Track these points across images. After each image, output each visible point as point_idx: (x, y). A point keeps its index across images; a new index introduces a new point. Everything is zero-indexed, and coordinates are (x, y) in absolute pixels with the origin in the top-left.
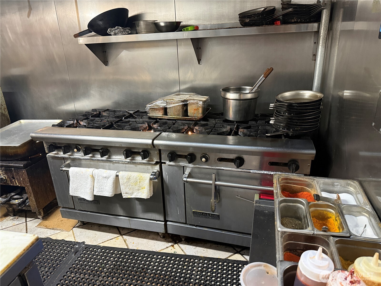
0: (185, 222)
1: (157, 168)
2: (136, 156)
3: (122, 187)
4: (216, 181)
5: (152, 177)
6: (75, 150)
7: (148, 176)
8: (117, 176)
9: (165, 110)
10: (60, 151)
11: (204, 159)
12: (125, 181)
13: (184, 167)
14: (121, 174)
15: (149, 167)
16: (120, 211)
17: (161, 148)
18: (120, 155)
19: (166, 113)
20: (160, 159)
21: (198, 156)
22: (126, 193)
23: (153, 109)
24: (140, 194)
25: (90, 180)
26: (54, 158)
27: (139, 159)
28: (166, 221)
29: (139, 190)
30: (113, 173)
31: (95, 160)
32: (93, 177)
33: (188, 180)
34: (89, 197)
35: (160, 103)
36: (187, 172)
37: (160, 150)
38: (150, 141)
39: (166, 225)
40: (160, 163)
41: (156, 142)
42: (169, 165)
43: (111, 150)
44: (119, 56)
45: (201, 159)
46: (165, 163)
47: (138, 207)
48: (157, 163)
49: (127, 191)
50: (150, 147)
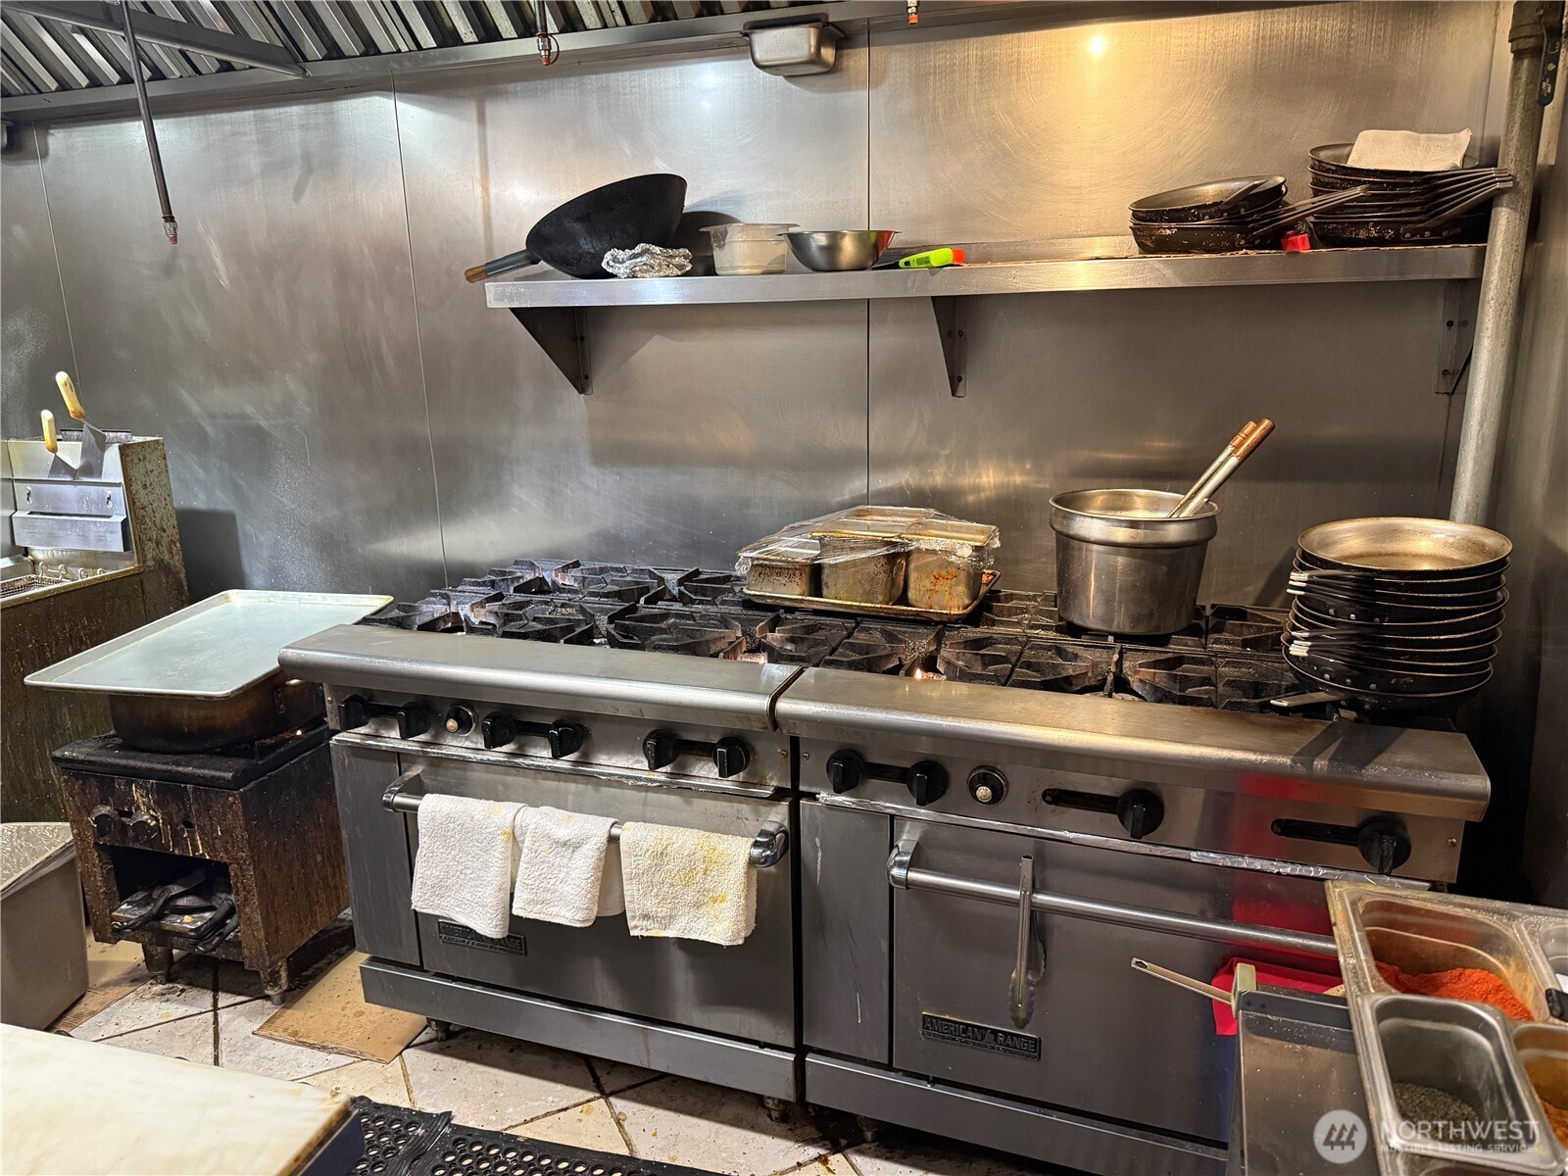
0: (885, 1061)
1: (777, 816)
2: (691, 759)
3: (630, 890)
4: (1035, 890)
5: (756, 852)
6: (452, 724)
7: (738, 851)
8: (613, 840)
9: (815, 575)
10: (390, 727)
11: (983, 792)
12: (645, 862)
13: (892, 817)
14: (629, 833)
15: (745, 809)
17: (802, 732)
18: (630, 750)
19: (816, 586)
20: (795, 777)
21: (959, 777)
22: (646, 917)
23: (765, 569)
24: (702, 923)
25: (499, 851)
26: (356, 750)
27: (706, 773)
28: (801, 1050)
29: (698, 905)
30: (596, 828)
31: (528, 768)
32: (515, 840)
33: (913, 875)
34: (488, 925)
35: (795, 546)
36: (907, 839)
37: (795, 742)
38: (762, 703)
39: (800, 1066)
40: (791, 795)
41: (784, 706)
42: (832, 807)
43: (595, 730)
45: (973, 790)
46: (812, 796)
47: (682, 977)
48: (779, 795)
49: (650, 905)
50: (756, 727)
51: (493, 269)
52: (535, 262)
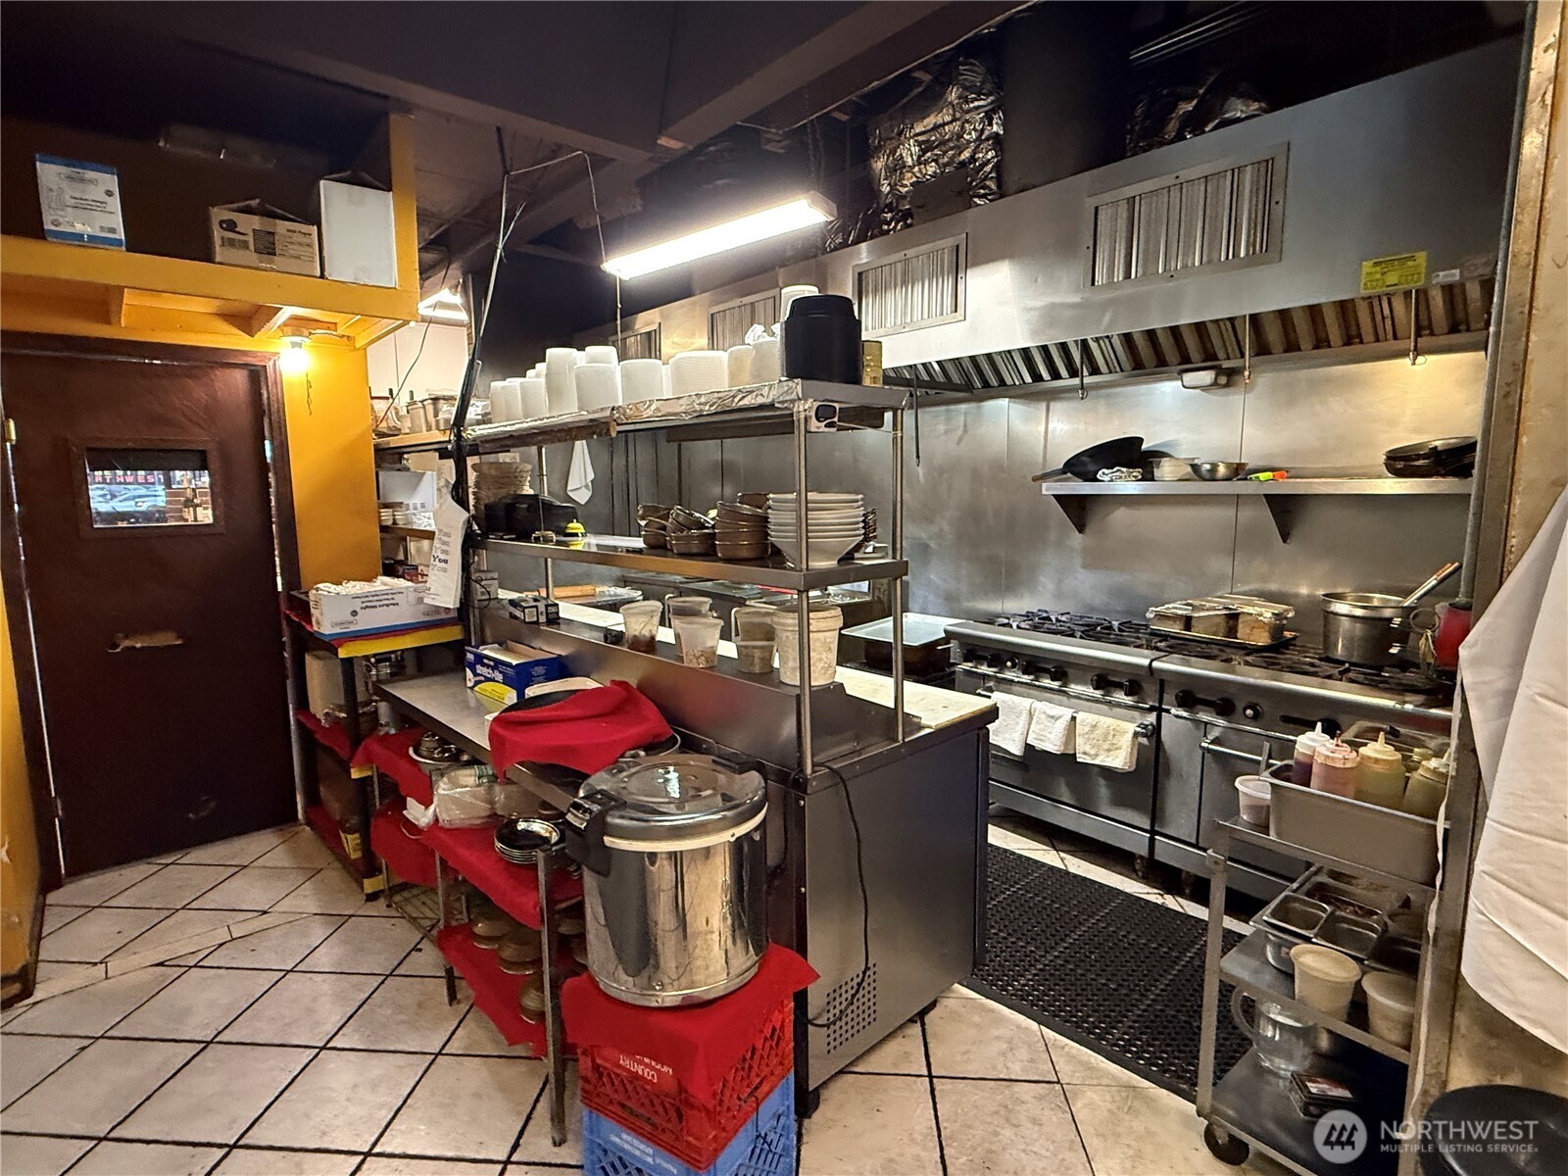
0: (1193, 841)
1: (1152, 718)
2: (1113, 689)
3: (1079, 740)
4: (1270, 757)
5: (1139, 729)
6: (1009, 664)
7: (1131, 728)
8: (1074, 719)
9: (1188, 623)
10: (982, 664)
11: (1249, 712)
12: (1087, 729)
13: (1206, 723)
14: (1080, 716)
15: (1136, 714)
16: (1065, 794)
17: (1164, 678)
18: (1085, 683)
19: (1188, 627)
20: (1161, 702)
21: (1240, 706)
22: (1085, 753)
23: (1161, 617)
24: (1110, 759)
25: (1025, 716)
26: (968, 673)
27: (1120, 697)
28: (1153, 832)
29: (1109, 750)
30: (1068, 713)
31: (1039, 687)
32: (1031, 715)
33: (1211, 746)
34: (1016, 749)
35: (1178, 608)
36: (1215, 733)
37: (1162, 683)
38: (1146, 662)
39: (1152, 841)
40: (1159, 710)
41: (1155, 664)
42: (1177, 716)
43: (1071, 672)
44: (1112, 516)
45: (1245, 710)
46: (1168, 711)
47: (1103, 790)
48: (1151, 709)
49: (1087, 748)
50: (1143, 673)
51: (1045, 477)
52: (1065, 473)
